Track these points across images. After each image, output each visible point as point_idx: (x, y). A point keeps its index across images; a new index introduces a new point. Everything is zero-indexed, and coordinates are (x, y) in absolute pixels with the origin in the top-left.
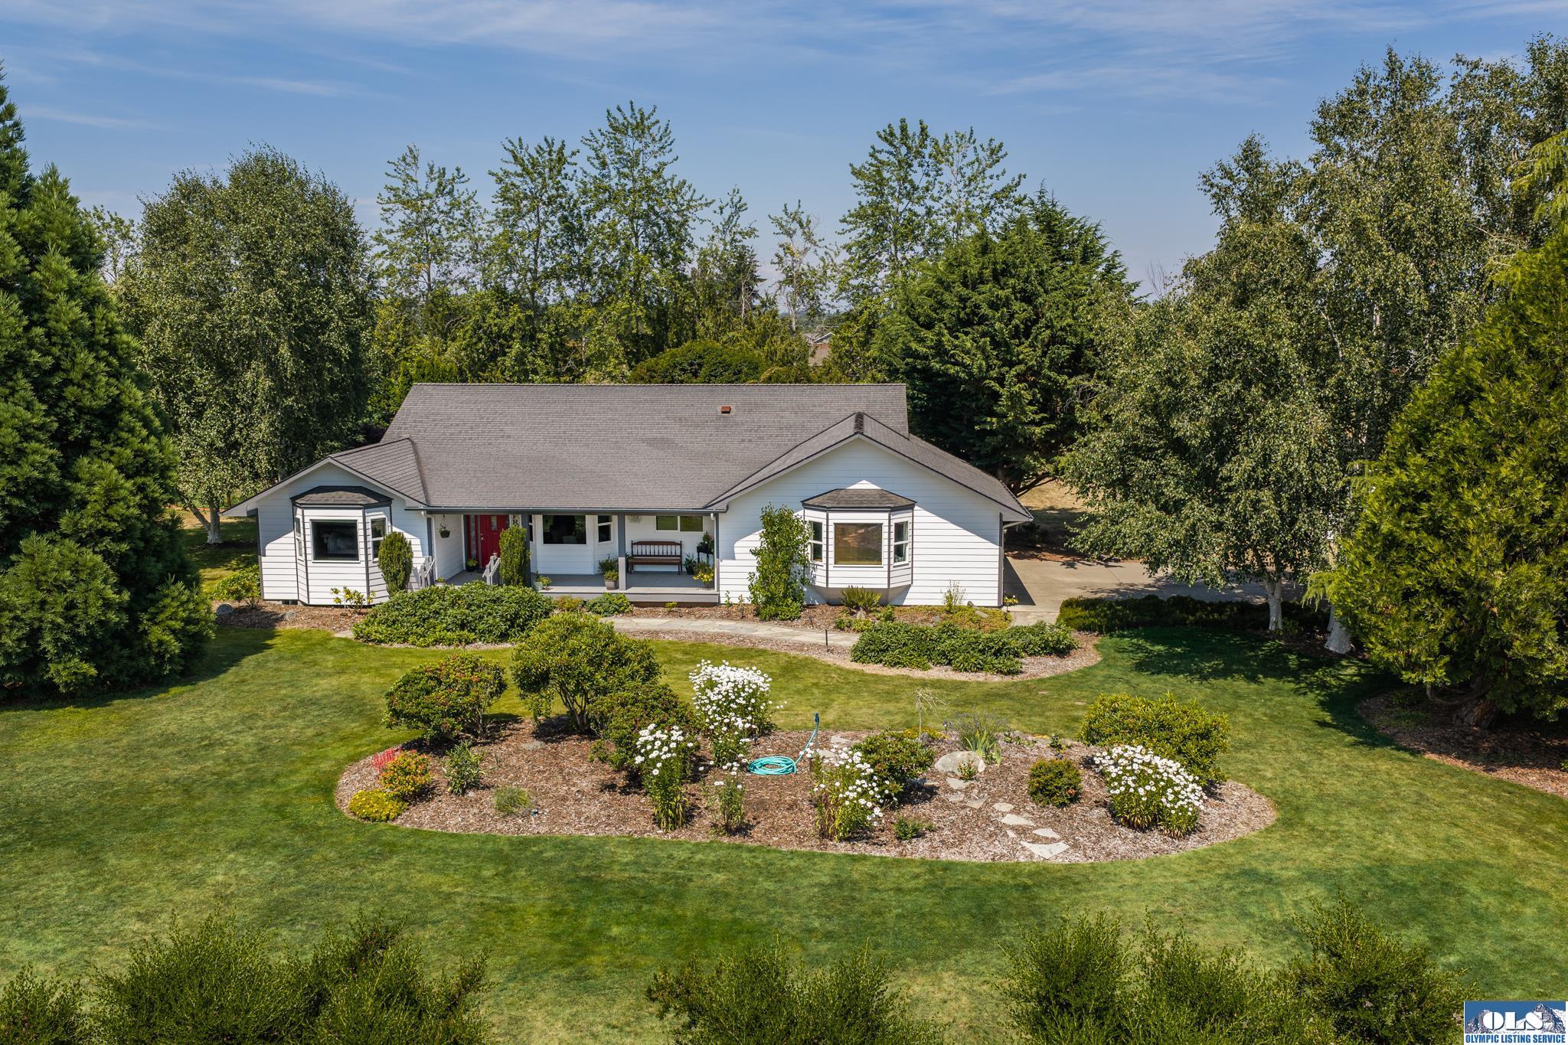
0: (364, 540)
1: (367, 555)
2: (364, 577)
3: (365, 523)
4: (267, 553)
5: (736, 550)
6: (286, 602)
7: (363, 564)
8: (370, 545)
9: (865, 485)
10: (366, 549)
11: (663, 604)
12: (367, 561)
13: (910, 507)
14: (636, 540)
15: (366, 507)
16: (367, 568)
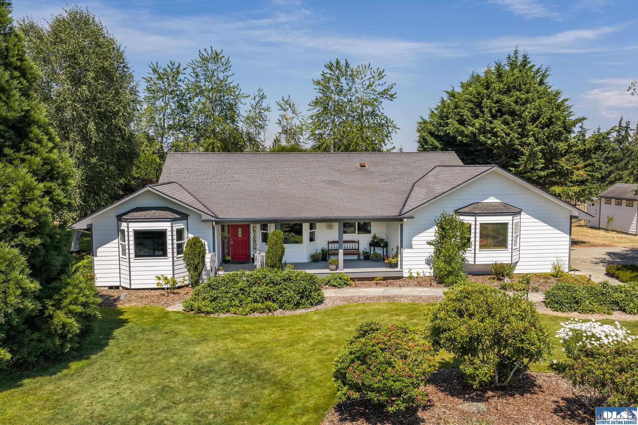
0: (170, 243)
1: (173, 253)
2: (171, 268)
3: (172, 231)
4: (98, 254)
5: (413, 243)
6: (111, 288)
7: (171, 259)
8: (175, 246)
9: (492, 200)
10: (173, 248)
11: (372, 279)
12: (173, 257)
13: (519, 213)
14: (330, 241)
15: (173, 220)
16: (173, 261)
